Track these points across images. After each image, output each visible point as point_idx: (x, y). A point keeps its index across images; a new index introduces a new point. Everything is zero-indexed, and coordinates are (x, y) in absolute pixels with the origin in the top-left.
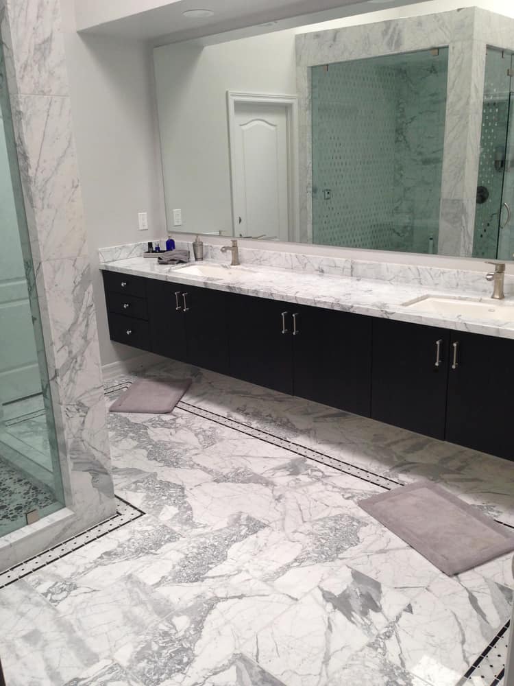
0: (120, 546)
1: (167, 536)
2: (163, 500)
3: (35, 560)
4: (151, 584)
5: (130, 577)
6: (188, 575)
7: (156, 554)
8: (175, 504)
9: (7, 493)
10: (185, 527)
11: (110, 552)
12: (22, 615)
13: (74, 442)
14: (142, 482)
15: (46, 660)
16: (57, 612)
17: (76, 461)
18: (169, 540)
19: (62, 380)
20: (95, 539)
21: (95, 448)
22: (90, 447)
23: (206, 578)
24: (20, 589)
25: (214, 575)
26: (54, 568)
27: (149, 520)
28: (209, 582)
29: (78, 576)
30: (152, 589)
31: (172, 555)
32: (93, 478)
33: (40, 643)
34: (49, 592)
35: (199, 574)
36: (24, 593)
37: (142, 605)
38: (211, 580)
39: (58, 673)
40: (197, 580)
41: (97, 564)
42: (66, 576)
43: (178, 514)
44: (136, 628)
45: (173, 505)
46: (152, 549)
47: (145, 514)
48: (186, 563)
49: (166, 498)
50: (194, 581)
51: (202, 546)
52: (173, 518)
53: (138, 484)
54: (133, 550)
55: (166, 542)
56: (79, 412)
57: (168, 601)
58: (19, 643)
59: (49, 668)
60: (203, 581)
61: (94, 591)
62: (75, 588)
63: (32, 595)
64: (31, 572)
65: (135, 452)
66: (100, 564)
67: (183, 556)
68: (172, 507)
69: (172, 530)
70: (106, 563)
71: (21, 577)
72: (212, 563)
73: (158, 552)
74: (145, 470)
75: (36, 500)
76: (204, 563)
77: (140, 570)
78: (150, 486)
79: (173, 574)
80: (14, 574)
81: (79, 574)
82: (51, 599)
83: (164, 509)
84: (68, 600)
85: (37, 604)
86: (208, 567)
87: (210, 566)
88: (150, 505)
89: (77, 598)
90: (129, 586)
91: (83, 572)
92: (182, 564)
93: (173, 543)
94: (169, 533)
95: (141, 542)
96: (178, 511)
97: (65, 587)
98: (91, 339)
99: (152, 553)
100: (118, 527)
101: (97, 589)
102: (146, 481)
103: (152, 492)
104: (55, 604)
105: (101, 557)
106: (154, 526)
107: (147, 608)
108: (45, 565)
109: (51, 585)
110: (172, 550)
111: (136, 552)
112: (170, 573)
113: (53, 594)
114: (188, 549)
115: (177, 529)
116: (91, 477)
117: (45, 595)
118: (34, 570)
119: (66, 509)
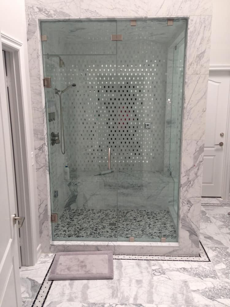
0: (191, 268)
1: (213, 275)
2: (222, 260)
3: (159, 257)
4: (192, 289)
5: (186, 282)
6: (209, 295)
7: (202, 279)
8: (226, 264)
9: (165, 228)
10: (223, 276)
11: (186, 269)
12: (142, 273)
13: (184, 216)
14: (219, 249)
15: (137, 292)
16: (153, 278)
17: (183, 224)
18: (212, 277)
19: (183, 189)
20: (184, 261)
21: (193, 223)
22: (190, 221)
23: (215, 300)
24: (147, 263)
25: (220, 301)
26: (162, 263)
27: (210, 265)
28: (215, 303)
29: (168, 271)
30: (190, 291)
31: (209, 283)
32: (190, 235)
33: (140, 286)
34: (155, 270)
35: (214, 297)
36: (147, 266)
37: (182, 295)
38: (217, 302)
39: (137, 299)
40: (211, 299)
41: (178, 270)
42: (164, 268)
43: (224, 269)
44: (174, 301)
45: (225, 264)
46: (202, 277)
47: (210, 261)
48: (212, 290)
49: (225, 260)
50: (210, 299)
51: (224, 287)
52: (221, 269)
53: (217, 248)
54: (195, 273)
55: (210, 277)
56: (188, 204)
57: (193, 299)
58: (134, 281)
59: (136, 295)
60: (213, 301)
61: (170, 279)
62: (164, 274)
63: (149, 268)
64: (154, 260)
65: (226, 235)
66: (179, 271)
67: (213, 286)
68: (224, 265)
69: (216, 274)
70: (181, 272)
71: (150, 260)
72: (223, 296)
73: (204, 279)
74: (224, 244)
75: (172, 235)
76: (219, 294)
77: (192, 282)
78: (221, 252)
79: (203, 291)
80: (149, 258)
81: (169, 270)
82: (154, 273)
83: (220, 264)
84: (159, 277)
85: (148, 272)
86: (220, 297)
87: (221, 297)
88: (215, 259)
89: (162, 278)
90: (183, 285)
91: (171, 270)
92: (210, 289)
93: (213, 279)
94: (214, 274)
95: (200, 271)
96: (225, 268)
97: (161, 271)
98: (199, 175)
99: (201, 278)
100: (196, 261)
101: (171, 279)
102: (221, 249)
103: (220, 255)
104: (154, 275)
105: (181, 269)
106: (210, 268)
107: (183, 297)
108: (160, 260)
109: (158, 268)
110: (211, 281)
111: (195, 274)
112: (202, 290)
113: (156, 271)
114: (217, 285)
115: (219, 274)
116: (189, 234)
117: (153, 270)
118: (156, 260)
119: (177, 243)
